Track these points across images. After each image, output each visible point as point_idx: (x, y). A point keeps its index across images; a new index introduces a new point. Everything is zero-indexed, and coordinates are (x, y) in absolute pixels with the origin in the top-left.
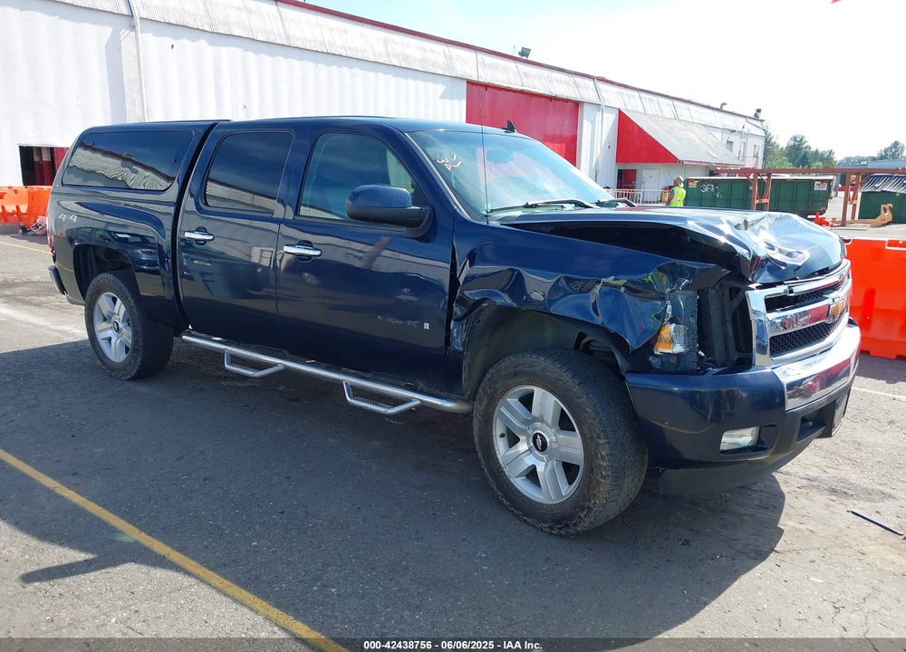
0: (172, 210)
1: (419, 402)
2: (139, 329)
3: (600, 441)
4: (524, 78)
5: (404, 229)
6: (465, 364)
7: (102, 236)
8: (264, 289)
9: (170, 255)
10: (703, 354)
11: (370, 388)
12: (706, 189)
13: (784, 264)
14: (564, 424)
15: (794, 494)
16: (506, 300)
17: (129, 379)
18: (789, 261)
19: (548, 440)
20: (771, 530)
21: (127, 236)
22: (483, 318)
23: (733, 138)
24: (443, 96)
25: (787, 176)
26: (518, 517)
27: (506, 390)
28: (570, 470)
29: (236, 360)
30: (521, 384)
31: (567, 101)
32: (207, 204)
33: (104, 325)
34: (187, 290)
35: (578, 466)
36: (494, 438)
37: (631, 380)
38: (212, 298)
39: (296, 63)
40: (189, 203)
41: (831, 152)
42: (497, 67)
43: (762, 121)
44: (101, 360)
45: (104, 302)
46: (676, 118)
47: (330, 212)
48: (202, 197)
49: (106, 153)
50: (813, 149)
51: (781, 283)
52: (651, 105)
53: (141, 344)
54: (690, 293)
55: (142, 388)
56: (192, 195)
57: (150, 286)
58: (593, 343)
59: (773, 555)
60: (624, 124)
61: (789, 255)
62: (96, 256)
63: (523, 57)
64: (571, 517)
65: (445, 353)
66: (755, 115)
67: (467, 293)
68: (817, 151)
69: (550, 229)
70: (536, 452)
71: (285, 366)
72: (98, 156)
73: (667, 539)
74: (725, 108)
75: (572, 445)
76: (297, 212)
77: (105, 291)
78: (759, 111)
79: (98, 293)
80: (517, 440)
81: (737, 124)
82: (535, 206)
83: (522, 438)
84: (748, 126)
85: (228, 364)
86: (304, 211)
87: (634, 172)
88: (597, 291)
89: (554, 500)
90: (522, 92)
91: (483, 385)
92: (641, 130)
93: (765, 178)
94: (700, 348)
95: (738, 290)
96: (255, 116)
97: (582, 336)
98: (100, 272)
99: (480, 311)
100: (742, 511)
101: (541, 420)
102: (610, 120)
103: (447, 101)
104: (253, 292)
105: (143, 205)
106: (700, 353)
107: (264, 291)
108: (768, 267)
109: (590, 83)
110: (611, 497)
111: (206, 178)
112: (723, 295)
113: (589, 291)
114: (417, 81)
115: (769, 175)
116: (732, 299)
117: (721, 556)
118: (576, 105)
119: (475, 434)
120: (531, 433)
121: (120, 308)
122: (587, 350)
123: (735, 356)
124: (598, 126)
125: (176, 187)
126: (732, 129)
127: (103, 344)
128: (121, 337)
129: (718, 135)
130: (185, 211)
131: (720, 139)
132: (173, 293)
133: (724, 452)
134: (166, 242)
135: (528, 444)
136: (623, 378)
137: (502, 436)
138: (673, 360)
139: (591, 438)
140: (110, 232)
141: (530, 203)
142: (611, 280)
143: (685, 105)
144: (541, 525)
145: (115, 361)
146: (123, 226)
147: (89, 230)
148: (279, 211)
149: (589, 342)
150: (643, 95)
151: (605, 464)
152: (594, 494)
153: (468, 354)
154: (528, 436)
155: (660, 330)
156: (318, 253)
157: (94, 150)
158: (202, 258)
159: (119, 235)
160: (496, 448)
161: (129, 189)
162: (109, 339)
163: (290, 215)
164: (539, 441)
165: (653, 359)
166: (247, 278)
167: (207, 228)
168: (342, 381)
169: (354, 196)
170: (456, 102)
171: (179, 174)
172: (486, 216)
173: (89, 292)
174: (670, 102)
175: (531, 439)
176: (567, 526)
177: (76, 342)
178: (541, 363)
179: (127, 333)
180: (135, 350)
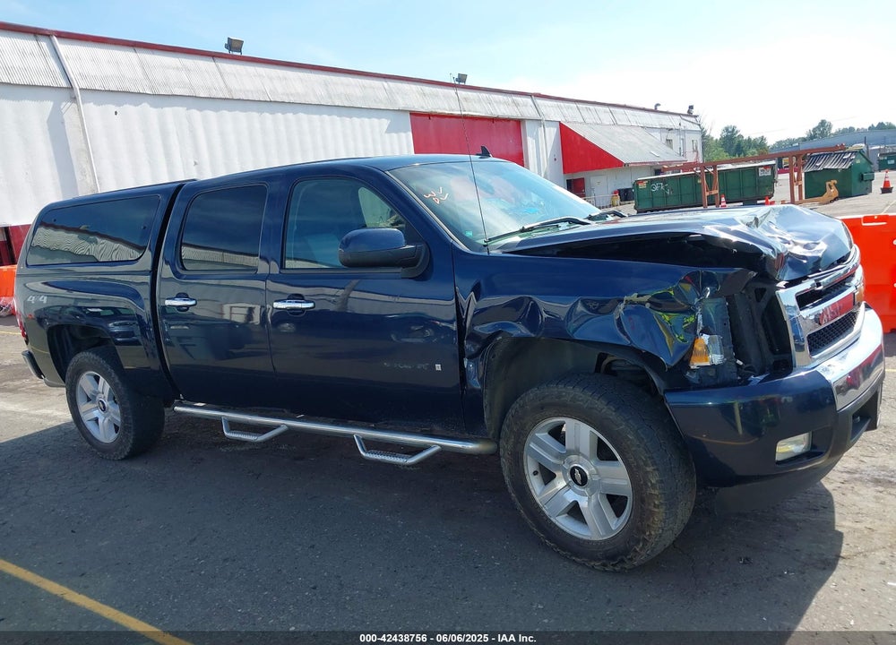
0: (147, 279)
1: (438, 448)
2: (128, 405)
3: (648, 469)
4: (465, 104)
5: (400, 270)
6: (485, 402)
7: (72, 313)
8: (246, 346)
9: (151, 324)
10: (741, 363)
11: (383, 439)
12: (656, 188)
13: (804, 258)
14: (603, 453)
15: (840, 490)
16: (521, 330)
17: (122, 459)
18: (808, 254)
19: (587, 473)
20: (830, 535)
21: (99, 310)
22: (499, 352)
23: (671, 136)
24: (389, 131)
25: (730, 166)
26: (565, 557)
27: (535, 424)
28: (616, 502)
29: (235, 426)
30: (551, 417)
31: (508, 120)
32: (184, 269)
33: (90, 406)
34: (174, 357)
35: (626, 498)
36: (527, 477)
37: (672, 400)
38: (193, 362)
39: (241, 116)
40: (165, 270)
41: (762, 138)
42: (437, 96)
43: (696, 116)
44: (90, 443)
45: (86, 382)
46: (615, 124)
47: (316, 262)
48: (178, 262)
49: (68, 230)
50: (746, 137)
51: (806, 278)
52: (590, 114)
53: (131, 421)
54: (719, 300)
55: (137, 467)
56: (167, 263)
57: (133, 359)
58: (615, 363)
59: (841, 562)
60: (567, 136)
61: (806, 246)
62: (70, 334)
63: (460, 83)
64: (626, 552)
65: (463, 393)
66: (689, 112)
67: (477, 328)
68: (749, 139)
69: (556, 251)
70: (575, 486)
71: (289, 426)
72: (62, 233)
73: (726, 559)
74: (659, 108)
75: (617, 476)
76: (282, 266)
77: (87, 371)
78: (691, 107)
79: (78, 373)
80: (553, 476)
81: (674, 122)
82: (531, 229)
83: (559, 474)
84: (684, 123)
85: (228, 432)
86: (289, 264)
87: (582, 181)
88: (621, 311)
89: (603, 537)
90: (465, 117)
91: (507, 422)
92: (583, 140)
93: (710, 170)
94: (737, 357)
95: (763, 291)
96: (222, 172)
97: (602, 357)
98: (79, 350)
99: (495, 345)
100: (792, 517)
101: (577, 452)
102: (552, 133)
103: (394, 135)
104: (235, 351)
105: (117, 277)
106: (738, 362)
107: (247, 348)
108: (789, 262)
109: (528, 100)
110: (665, 526)
111: (179, 244)
112: (750, 298)
113: (611, 311)
114: (363, 119)
115: (715, 167)
116: (758, 301)
117: (788, 572)
118: (518, 123)
119: (505, 474)
120: (568, 467)
121: (104, 387)
122: (610, 371)
123: (771, 359)
124: (541, 140)
125: (148, 255)
126: (669, 127)
127: (91, 426)
128: (108, 416)
129: (657, 135)
130: (162, 279)
131: (659, 138)
132: (159, 363)
133: (779, 463)
134: (145, 312)
135: (566, 479)
136: (662, 399)
137: (535, 473)
138: (712, 373)
139: (638, 467)
140: (80, 308)
141: (526, 227)
142: (634, 297)
143: (621, 110)
144: (592, 564)
145: (103, 441)
146: (93, 300)
147: (58, 309)
148: (263, 267)
149: (610, 363)
150: (580, 106)
151: (657, 492)
152: (648, 525)
153: (487, 391)
154: (564, 471)
155: (694, 343)
156: (310, 305)
157: (56, 228)
158: (180, 322)
159: (90, 310)
160: (531, 487)
161: (97, 263)
162: (96, 420)
163: (275, 269)
164: (578, 475)
165: (691, 374)
166: (228, 337)
167: (188, 293)
168: (352, 435)
169: (346, 244)
170: (403, 135)
171: (151, 242)
172: (485, 246)
173: (68, 374)
174: (607, 109)
175: (568, 474)
176: (622, 561)
177: (59, 426)
178: (571, 393)
179: (115, 411)
180: (125, 428)
